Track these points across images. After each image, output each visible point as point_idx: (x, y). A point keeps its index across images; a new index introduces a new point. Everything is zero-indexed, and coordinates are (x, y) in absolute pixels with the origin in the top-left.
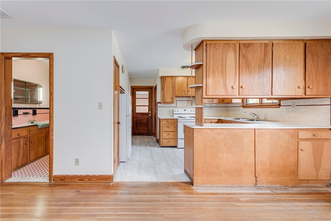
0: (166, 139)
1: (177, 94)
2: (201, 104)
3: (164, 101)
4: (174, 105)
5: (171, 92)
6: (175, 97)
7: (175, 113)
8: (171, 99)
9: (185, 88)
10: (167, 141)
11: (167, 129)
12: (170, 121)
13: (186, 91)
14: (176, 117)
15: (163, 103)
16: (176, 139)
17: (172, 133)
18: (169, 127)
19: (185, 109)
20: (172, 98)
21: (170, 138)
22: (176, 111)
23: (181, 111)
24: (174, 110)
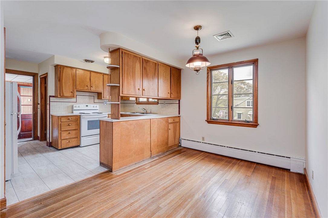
0: (66, 139)
1: (79, 88)
2: (117, 101)
3: (62, 95)
4: (74, 100)
5: (71, 85)
6: (77, 91)
7: (75, 108)
8: (71, 93)
9: (88, 82)
10: (68, 141)
11: (68, 128)
12: (71, 118)
13: (89, 86)
14: (76, 113)
15: (60, 97)
16: (78, 137)
17: (74, 132)
18: (70, 125)
19: (87, 105)
20: (73, 92)
21: (72, 137)
22: (76, 106)
23: (83, 106)
24: (74, 106)
